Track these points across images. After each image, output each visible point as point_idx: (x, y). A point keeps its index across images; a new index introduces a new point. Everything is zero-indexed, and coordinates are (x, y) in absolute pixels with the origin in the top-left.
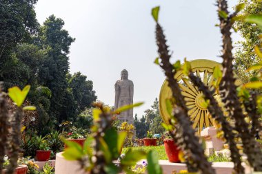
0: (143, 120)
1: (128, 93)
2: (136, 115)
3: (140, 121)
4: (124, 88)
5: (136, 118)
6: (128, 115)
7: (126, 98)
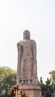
0: (48, 82)
1: (31, 52)
2: (41, 78)
3: (45, 84)
4: (27, 47)
5: (41, 81)
6: (32, 74)
7: (28, 57)
